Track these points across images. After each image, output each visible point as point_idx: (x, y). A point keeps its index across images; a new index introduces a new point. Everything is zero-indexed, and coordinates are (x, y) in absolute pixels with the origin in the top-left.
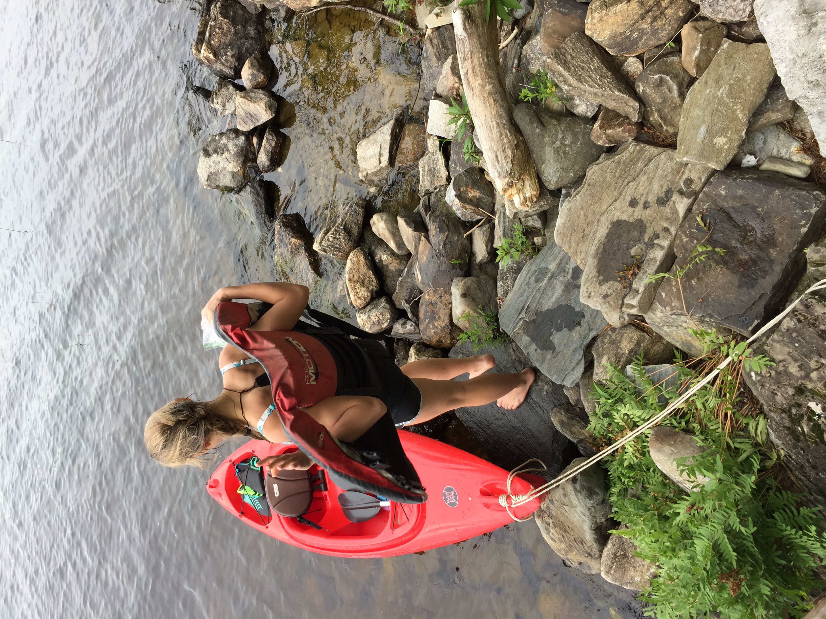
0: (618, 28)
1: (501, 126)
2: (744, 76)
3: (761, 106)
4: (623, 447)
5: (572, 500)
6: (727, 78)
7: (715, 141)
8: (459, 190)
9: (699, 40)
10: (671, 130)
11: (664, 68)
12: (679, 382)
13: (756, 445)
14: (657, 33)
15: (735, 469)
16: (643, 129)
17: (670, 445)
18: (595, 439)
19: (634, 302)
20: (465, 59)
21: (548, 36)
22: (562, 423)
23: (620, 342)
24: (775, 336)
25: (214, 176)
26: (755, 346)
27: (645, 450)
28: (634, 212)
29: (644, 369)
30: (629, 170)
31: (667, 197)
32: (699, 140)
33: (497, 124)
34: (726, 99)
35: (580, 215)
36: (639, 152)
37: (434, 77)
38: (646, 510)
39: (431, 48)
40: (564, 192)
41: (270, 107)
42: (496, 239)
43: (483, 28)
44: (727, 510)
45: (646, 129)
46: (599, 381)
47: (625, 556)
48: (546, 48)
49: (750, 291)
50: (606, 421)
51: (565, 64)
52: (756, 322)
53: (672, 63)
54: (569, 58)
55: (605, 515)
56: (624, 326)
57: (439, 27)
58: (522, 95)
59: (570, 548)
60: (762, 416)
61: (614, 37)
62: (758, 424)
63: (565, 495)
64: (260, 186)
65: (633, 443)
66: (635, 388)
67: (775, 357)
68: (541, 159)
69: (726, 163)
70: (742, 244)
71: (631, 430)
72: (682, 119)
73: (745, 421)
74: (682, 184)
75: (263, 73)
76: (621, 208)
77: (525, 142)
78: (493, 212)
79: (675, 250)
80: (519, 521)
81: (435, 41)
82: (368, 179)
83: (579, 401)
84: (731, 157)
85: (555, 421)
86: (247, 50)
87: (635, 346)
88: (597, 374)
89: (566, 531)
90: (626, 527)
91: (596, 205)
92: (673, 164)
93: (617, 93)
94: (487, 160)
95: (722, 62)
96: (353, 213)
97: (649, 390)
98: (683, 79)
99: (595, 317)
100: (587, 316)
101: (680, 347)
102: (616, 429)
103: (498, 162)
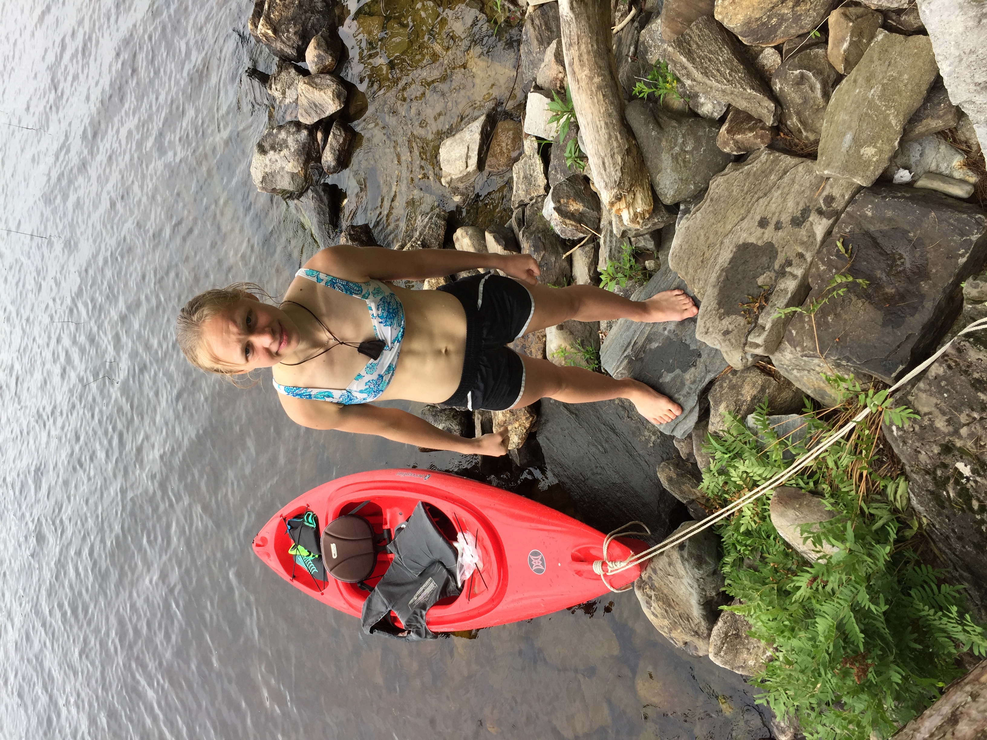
0: (753, 12)
1: (611, 126)
2: (900, 74)
3: (918, 110)
4: (740, 511)
5: (679, 570)
6: (881, 77)
7: (862, 151)
8: (559, 202)
9: (849, 30)
10: (812, 137)
11: (806, 62)
12: (809, 436)
13: (895, 511)
14: (800, 19)
15: (869, 538)
16: (779, 135)
17: (794, 509)
18: (708, 500)
19: (760, 340)
20: (571, 45)
21: (671, 20)
22: (670, 480)
23: (741, 387)
24: (921, 385)
25: (270, 177)
26: (898, 395)
27: (766, 514)
28: (763, 233)
29: (768, 419)
30: (760, 184)
31: (803, 217)
32: (844, 150)
33: (606, 124)
34: (878, 102)
35: (700, 235)
36: (773, 162)
37: (535, 64)
38: (764, 584)
39: (532, 30)
40: (682, 207)
41: (338, 95)
42: (600, 262)
43: (594, 7)
44: (857, 586)
45: (782, 134)
46: (715, 432)
47: (737, 636)
48: (668, 34)
49: (895, 330)
50: (722, 479)
51: (689, 54)
52: (901, 368)
53: (816, 56)
54: (694, 46)
55: (716, 588)
56: (747, 369)
57: (542, 5)
58: (636, 90)
59: (674, 625)
60: (903, 479)
61: (747, 23)
62: (897, 487)
63: (670, 564)
64: (324, 190)
65: (752, 505)
66: (757, 441)
67: (920, 408)
68: (657, 168)
69: (874, 178)
70: (888, 275)
71: (750, 490)
72: (825, 125)
73: (882, 483)
74: (822, 201)
75: (331, 55)
76: (748, 229)
77: (638, 147)
78: (598, 230)
79: (810, 280)
80: (615, 591)
81: (537, 22)
82: (452, 185)
83: (691, 454)
84: (880, 171)
85: (662, 477)
86: (313, 26)
87: (759, 392)
88: (713, 424)
89: (670, 605)
90: (741, 602)
91: (719, 225)
92: (812, 178)
93: (749, 91)
94: (592, 167)
95: (876, 57)
96: (433, 226)
97: (772, 444)
98: (829, 76)
99: (714, 357)
100: (704, 356)
101: (812, 395)
102: (733, 489)
103: (605, 170)
